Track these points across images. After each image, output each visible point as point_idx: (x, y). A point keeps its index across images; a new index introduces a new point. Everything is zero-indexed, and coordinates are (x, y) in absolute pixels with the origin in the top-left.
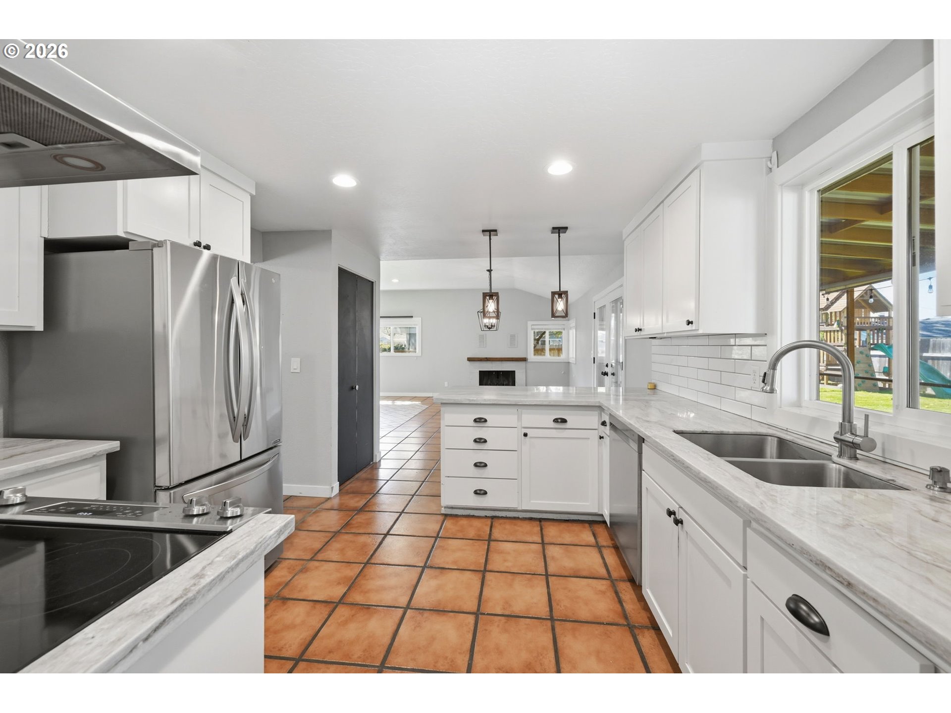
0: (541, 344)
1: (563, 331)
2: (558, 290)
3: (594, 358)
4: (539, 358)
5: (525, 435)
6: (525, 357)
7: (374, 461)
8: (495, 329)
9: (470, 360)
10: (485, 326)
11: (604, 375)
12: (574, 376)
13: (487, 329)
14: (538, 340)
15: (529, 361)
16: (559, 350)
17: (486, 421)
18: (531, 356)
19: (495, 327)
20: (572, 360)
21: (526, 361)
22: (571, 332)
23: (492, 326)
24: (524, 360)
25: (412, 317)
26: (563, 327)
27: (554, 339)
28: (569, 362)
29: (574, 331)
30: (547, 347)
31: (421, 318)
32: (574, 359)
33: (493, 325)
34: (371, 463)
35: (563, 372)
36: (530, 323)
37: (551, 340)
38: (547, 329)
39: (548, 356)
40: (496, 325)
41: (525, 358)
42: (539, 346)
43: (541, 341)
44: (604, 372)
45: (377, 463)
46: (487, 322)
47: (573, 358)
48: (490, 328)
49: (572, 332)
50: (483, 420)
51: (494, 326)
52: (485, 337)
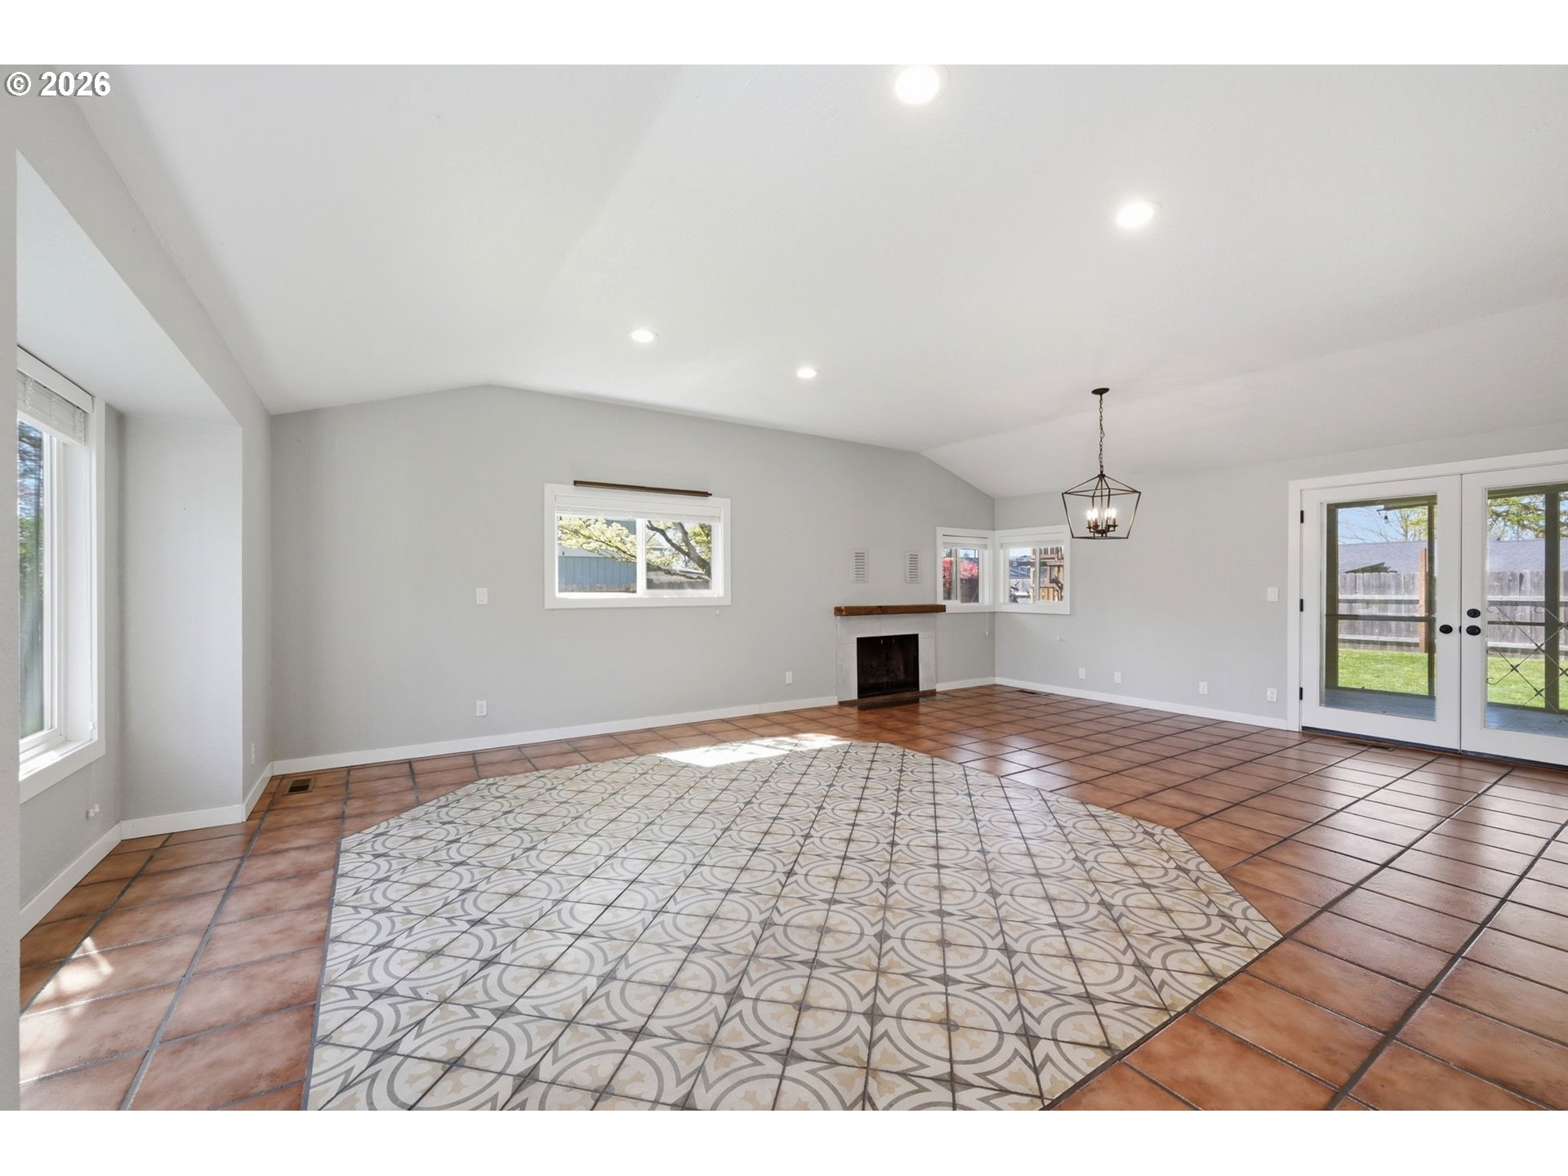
52: (866, 558)
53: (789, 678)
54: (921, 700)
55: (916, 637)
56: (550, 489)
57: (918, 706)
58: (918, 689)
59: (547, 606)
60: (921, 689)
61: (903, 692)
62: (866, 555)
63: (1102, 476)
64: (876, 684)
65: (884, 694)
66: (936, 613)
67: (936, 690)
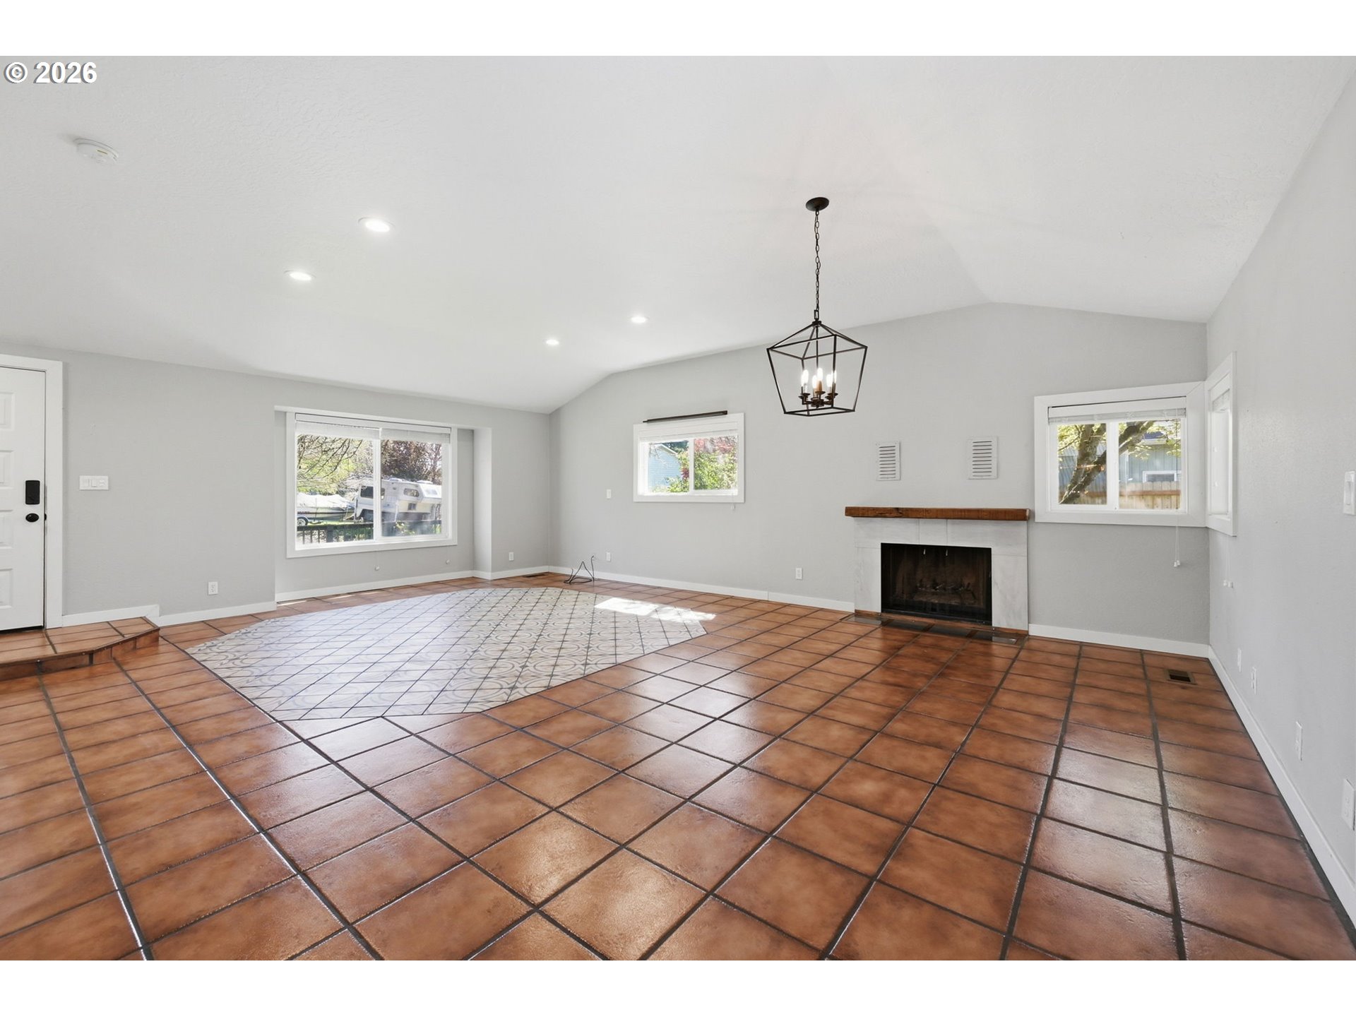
4: (1081, 512)
6: (1023, 506)
9: (851, 512)
15: (1036, 521)
18: (1050, 505)
20: (1219, 519)
21: (1027, 519)
22: (1211, 417)
24: (1020, 516)
25: (725, 413)
26: (1179, 403)
28: (1205, 529)
29: (1228, 412)
31: (742, 414)
32: (1228, 519)
36: (1042, 403)
38: (1116, 417)
39: (1116, 505)
41: (1026, 510)
47: (1223, 513)
48: (817, 403)
49: (1220, 423)
52: (897, 452)
53: (798, 573)
54: (994, 638)
55: (987, 552)
57: (991, 645)
58: (991, 623)
59: (635, 500)
60: (995, 623)
61: (959, 621)
62: (897, 448)
63: (817, 323)
64: (921, 602)
65: (923, 617)
66: (1025, 522)
67: (1028, 632)
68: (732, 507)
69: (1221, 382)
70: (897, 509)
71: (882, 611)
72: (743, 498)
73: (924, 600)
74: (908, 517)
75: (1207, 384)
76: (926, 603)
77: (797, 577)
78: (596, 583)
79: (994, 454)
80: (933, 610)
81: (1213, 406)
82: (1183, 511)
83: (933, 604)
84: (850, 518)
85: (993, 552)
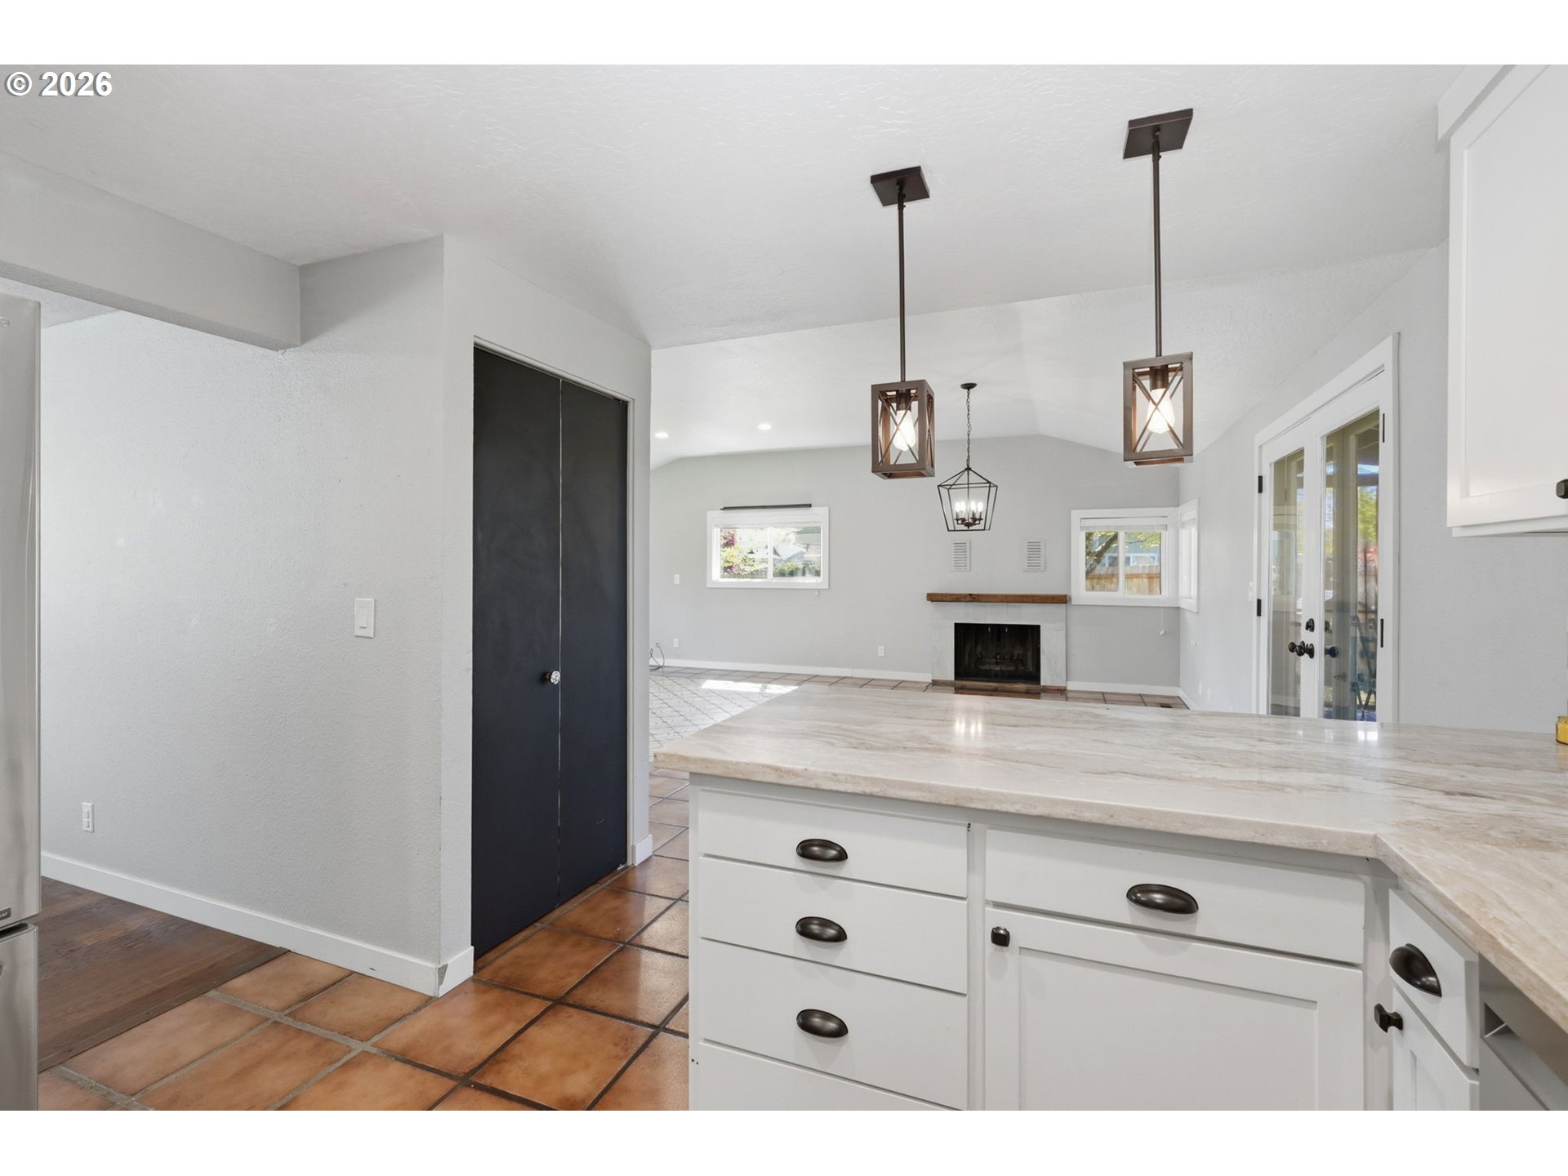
0: (1111, 565)
1: (1163, 532)
2: (1153, 355)
3: (1259, 602)
4: (1099, 597)
5: (1001, 939)
6: (1064, 593)
7: (629, 863)
8: (981, 526)
9: (933, 598)
10: (957, 520)
11: (1300, 654)
12: (1193, 643)
13: (963, 527)
14: (1100, 555)
15: (1073, 603)
16: (1154, 577)
17: (842, 856)
18: (1080, 591)
19: (982, 522)
20: (1188, 602)
21: (1066, 602)
22: (1184, 533)
23: (974, 519)
24: (1062, 600)
25: (810, 506)
26: (1163, 521)
27: (1139, 555)
28: (1178, 608)
29: (1194, 531)
30: (1122, 570)
31: (827, 508)
32: (1193, 602)
33: (978, 517)
34: (621, 867)
35: (1162, 633)
36: (1076, 515)
37: (1131, 555)
38: (1122, 528)
39: (1122, 594)
40: (983, 517)
41: (1066, 596)
42: (1100, 570)
43: (1110, 557)
44: (1298, 644)
45: (635, 867)
46: (964, 509)
47: (1191, 598)
48: (968, 525)
49: (1189, 537)
50: (833, 853)
51: (980, 519)
52: (968, 547)
53: (881, 651)
54: (1042, 694)
55: (1037, 628)
56: (710, 514)
58: (1040, 683)
59: (708, 586)
60: (1043, 683)
61: (1016, 682)
62: (968, 545)
63: (968, 469)
64: (986, 670)
65: (988, 681)
66: (1064, 605)
67: (1066, 687)
68: (817, 593)
69: (1189, 511)
70: (971, 595)
71: (955, 679)
72: (827, 585)
73: (988, 668)
74: (979, 601)
75: (1180, 509)
76: (990, 670)
77: (880, 655)
78: (665, 670)
79: (1042, 550)
80: (996, 676)
81: (1183, 525)
82: (1164, 597)
83: (996, 671)
84: (929, 602)
85: (1041, 628)
